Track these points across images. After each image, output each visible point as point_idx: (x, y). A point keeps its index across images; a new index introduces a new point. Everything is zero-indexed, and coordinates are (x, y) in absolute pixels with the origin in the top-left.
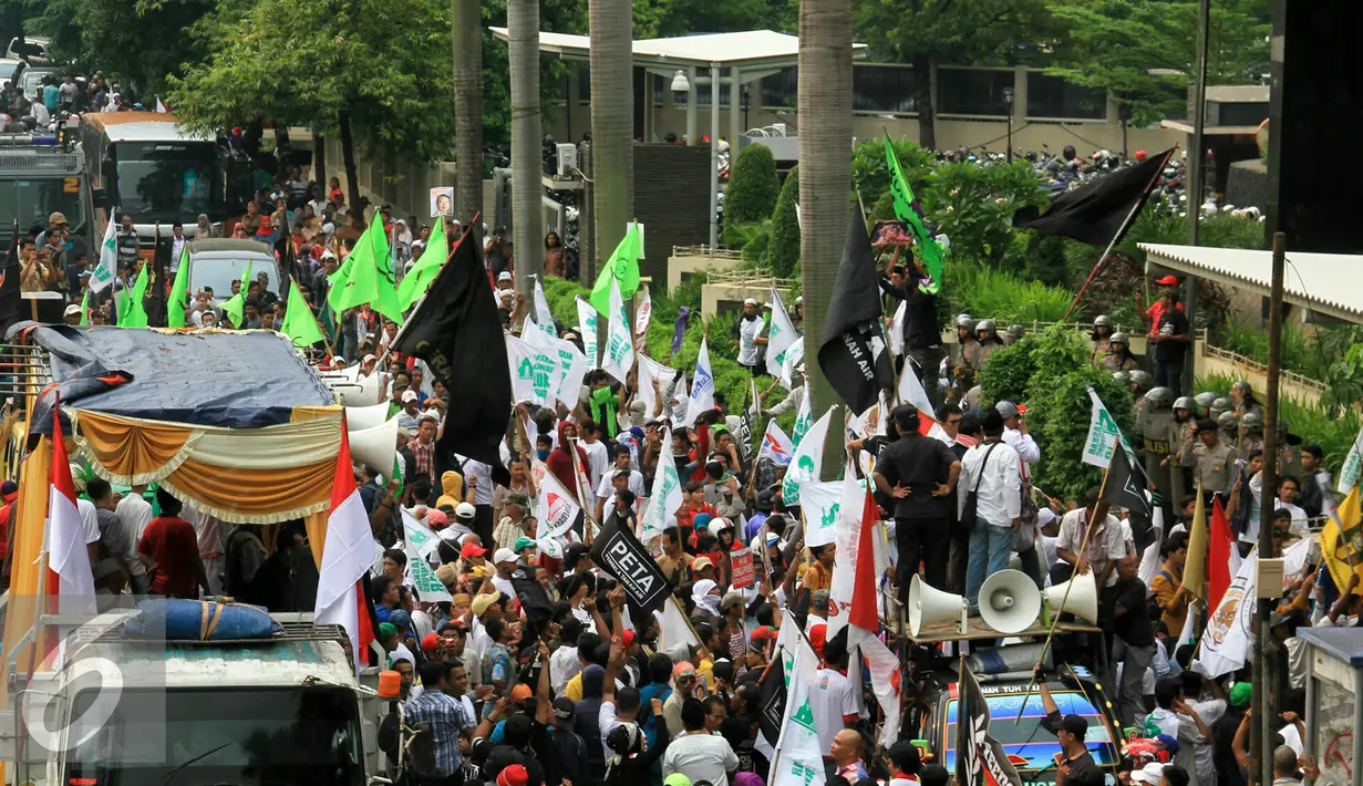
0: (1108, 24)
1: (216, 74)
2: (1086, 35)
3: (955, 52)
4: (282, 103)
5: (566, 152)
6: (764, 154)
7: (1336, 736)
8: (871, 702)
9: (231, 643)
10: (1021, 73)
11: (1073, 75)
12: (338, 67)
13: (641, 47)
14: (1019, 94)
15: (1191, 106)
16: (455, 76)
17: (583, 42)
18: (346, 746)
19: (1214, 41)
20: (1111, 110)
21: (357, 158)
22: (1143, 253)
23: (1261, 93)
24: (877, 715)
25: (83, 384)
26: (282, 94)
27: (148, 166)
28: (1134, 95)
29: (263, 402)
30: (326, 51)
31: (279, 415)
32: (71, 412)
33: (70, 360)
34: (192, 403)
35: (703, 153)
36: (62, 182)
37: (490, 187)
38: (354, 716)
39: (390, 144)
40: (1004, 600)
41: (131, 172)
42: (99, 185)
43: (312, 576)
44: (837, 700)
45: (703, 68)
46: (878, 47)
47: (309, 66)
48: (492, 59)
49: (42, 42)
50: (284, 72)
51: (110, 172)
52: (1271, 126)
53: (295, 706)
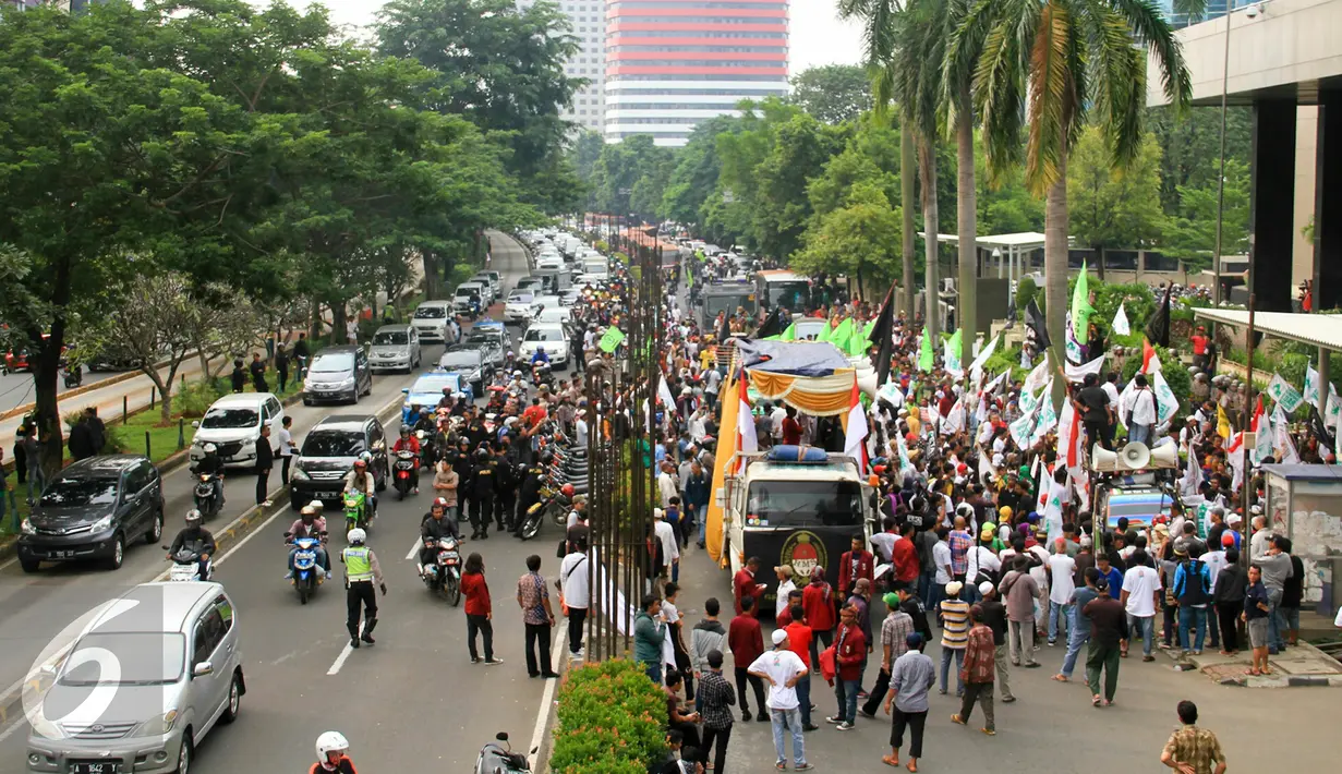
0: (1179, 231)
1: (809, 253)
2: (1169, 235)
3: (1113, 244)
4: (834, 265)
5: (949, 282)
6: (1032, 282)
7: (1279, 510)
8: (1077, 498)
9: (810, 463)
10: (1141, 253)
11: (1165, 252)
12: (856, 250)
13: (979, 239)
14: (1141, 261)
15: (1214, 264)
16: (903, 251)
17: (956, 237)
18: (856, 506)
19: (1224, 238)
20: (1180, 267)
21: (864, 286)
22: (1193, 313)
23: (1245, 259)
24: (1079, 502)
25: (753, 360)
26: (834, 261)
27: (781, 292)
28: (1191, 260)
29: (823, 367)
30: (852, 244)
31: (829, 372)
32: (748, 370)
33: (748, 351)
34: (795, 367)
35: (1005, 282)
36: (747, 296)
37: (918, 297)
38: (860, 493)
39: (877, 280)
40: (1134, 454)
41: (775, 294)
42: (762, 298)
43: (843, 439)
44: (1061, 495)
45: (1006, 247)
46: (1080, 241)
47: (845, 250)
48: (918, 246)
49: (741, 247)
50: (835, 252)
51: (767, 293)
52: (1249, 273)
53: (835, 490)
